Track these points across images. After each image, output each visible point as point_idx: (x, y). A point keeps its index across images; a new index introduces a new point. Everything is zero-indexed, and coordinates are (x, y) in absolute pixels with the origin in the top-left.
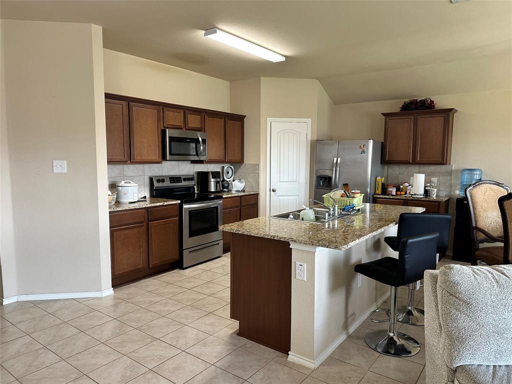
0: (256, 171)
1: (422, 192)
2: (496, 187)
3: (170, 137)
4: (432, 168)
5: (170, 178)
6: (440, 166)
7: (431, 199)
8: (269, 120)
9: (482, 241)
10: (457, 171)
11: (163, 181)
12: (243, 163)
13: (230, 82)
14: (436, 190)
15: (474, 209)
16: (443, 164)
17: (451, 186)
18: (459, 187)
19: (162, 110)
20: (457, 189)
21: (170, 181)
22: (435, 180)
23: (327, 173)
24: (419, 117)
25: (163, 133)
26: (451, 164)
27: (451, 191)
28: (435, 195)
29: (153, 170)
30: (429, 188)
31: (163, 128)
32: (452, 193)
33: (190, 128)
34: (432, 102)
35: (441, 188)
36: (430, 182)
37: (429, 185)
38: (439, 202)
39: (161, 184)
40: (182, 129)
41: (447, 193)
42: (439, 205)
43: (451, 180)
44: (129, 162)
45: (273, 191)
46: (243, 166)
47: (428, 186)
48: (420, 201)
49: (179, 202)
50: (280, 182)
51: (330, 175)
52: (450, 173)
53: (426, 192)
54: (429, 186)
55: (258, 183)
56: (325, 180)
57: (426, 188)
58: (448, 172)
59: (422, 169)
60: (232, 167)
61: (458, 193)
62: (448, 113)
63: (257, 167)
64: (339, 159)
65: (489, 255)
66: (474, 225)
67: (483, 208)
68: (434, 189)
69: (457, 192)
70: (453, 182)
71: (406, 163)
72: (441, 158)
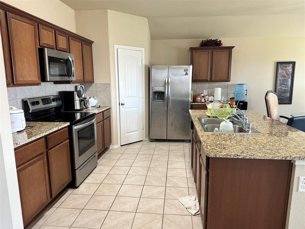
0: (107, 89)
3: (49, 57)
4: (217, 84)
5: (42, 100)
6: (221, 82)
8: (116, 46)
10: (231, 85)
11: (37, 103)
12: (94, 83)
13: (75, 10)
17: (228, 94)
19: (37, 26)
21: (43, 102)
23: (161, 89)
24: (214, 51)
25: (41, 52)
29: (24, 93)
31: (39, 47)
33: (60, 49)
34: (220, 41)
39: (37, 107)
40: (53, 49)
43: (228, 91)
44: (12, 84)
45: (122, 105)
46: (93, 85)
49: (68, 124)
50: (127, 97)
51: (163, 91)
55: (110, 99)
56: (159, 95)
58: (226, 86)
59: (211, 85)
60: (83, 86)
62: (230, 49)
63: (108, 86)
64: (169, 79)
70: (229, 92)
71: (206, 81)
72: (227, 78)
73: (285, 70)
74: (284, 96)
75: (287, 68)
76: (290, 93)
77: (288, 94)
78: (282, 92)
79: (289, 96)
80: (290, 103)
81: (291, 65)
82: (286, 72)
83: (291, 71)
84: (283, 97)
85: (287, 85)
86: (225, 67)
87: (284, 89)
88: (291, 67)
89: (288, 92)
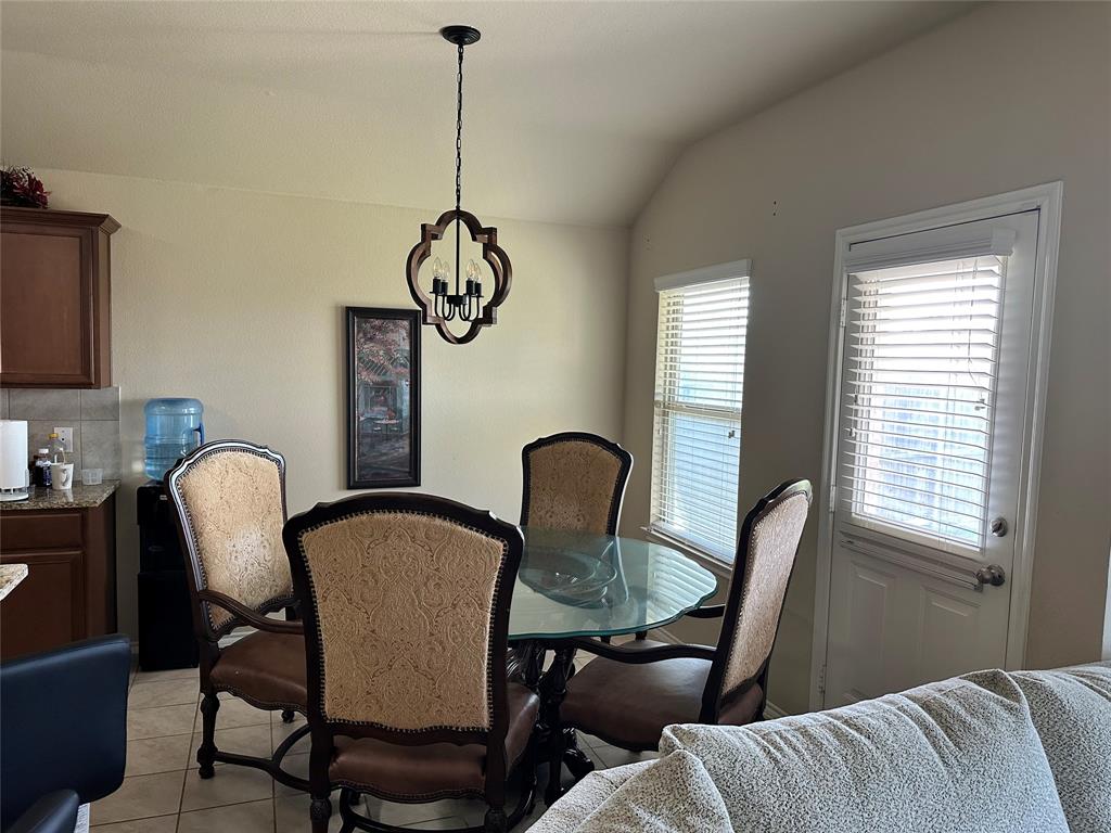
1: (22, 478)
2: (247, 458)
4: (54, 397)
7: (57, 503)
9: (227, 629)
10: (132, 405)
14: (71, 467)
15: (197, 535)
16: (88, 386)
17: (117, 450)
18: (141, 450)
20: (137, 459)
22: (65, 433)
26: (115, 385)
27: (118, 466)
28: (69, 485)
30: (49, 463)
32: (124, 471)
34: (36, 185)
35: (89, 459)
36: (51, 442)
37: (46, 451)
38: (82, 512)
41: (109, 471)
42: (84, 519)
43: (117, 431)
47: (44, 456)
48: (15, 512)
52: (113, 411)
53: (39, 478)
54: (49, 457)
57: (39, 463)
58: (104, 408)
59: (19, 402)
61: (140, 469)
62: (90, 229)
65: (252, 673)
66: (199, 586)
67: (222, 526)
68: (65, 467)
69: (139, 467)
70: (124, 437)
72: (79, 372)
73: (383, 343)
74: (385, 454)
75: (391, 336)
76: (411, 438)
77: (401, 443)
78: (376, 436)
79: (407, 450)
80: (414, 482)
81: (406, 323)
82: (388, 352)
83: (408, 348)
84: (384, 458)
85: (395, 404)
86: (65, 316)
87: (384, 422)
88: (404, 334)
89: (402, 437)
